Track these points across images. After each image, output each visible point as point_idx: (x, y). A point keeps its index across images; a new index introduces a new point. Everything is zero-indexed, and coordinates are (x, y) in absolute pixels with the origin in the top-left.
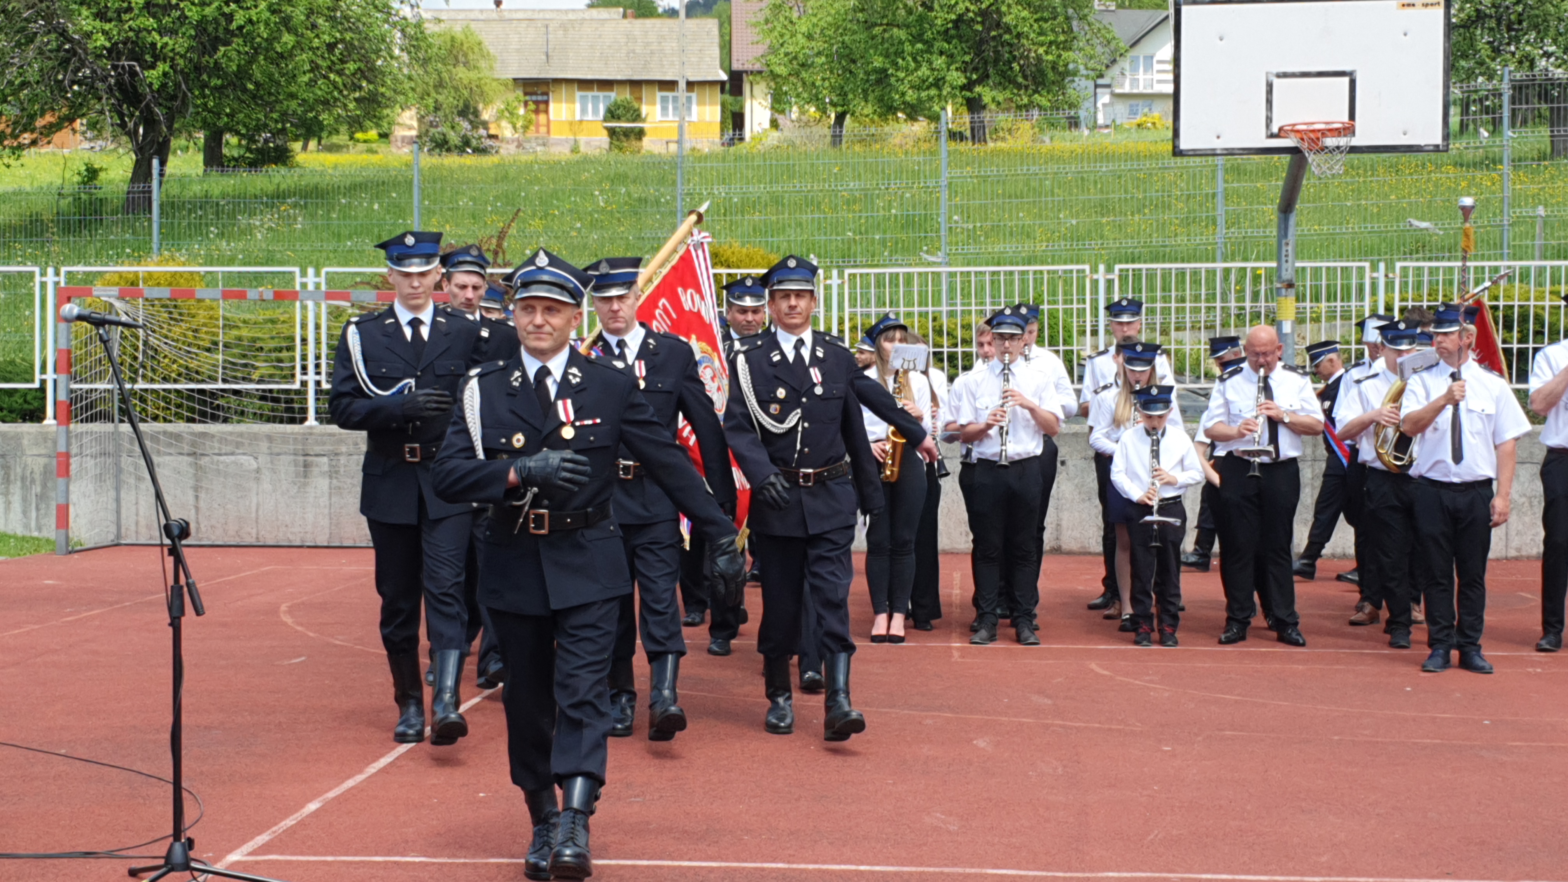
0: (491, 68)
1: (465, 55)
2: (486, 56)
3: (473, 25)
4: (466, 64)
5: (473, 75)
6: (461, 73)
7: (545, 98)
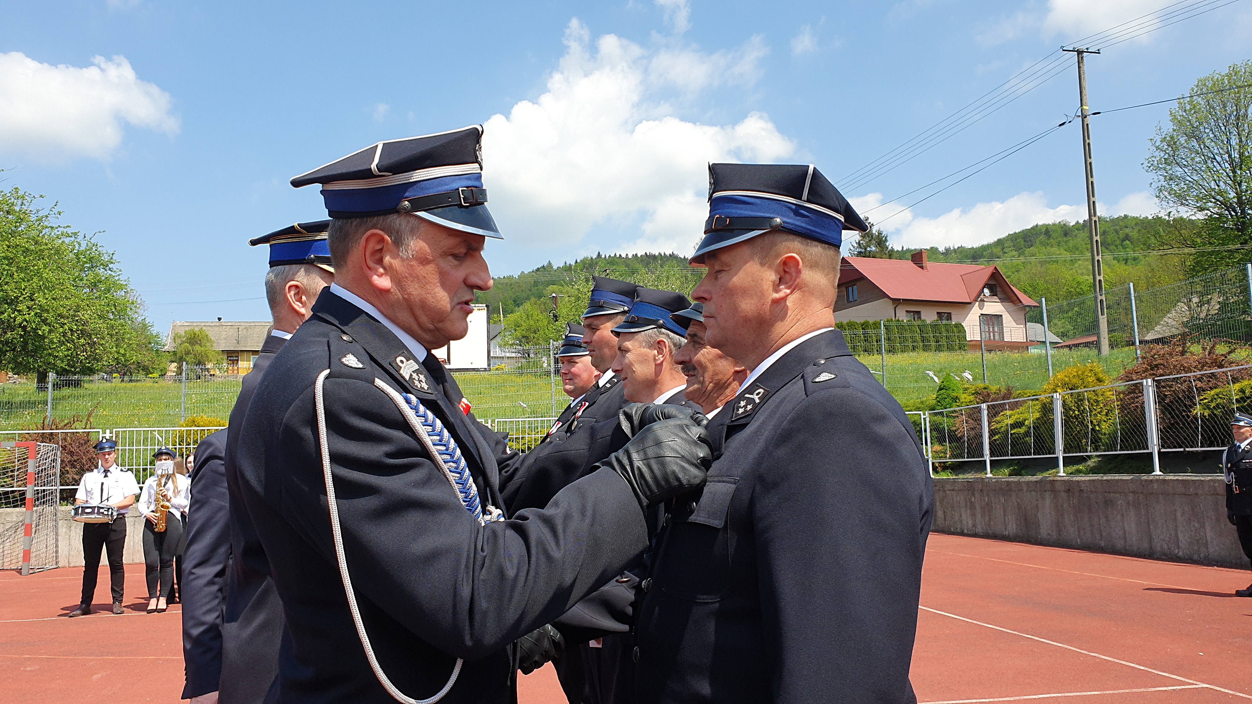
0: (212, 346)
1: (200, 341)
2: (209, 340)
3: (204, 328)
4: (200, 344)
5: (202, 349)
6: (197, 348)
7: (237, 358)
